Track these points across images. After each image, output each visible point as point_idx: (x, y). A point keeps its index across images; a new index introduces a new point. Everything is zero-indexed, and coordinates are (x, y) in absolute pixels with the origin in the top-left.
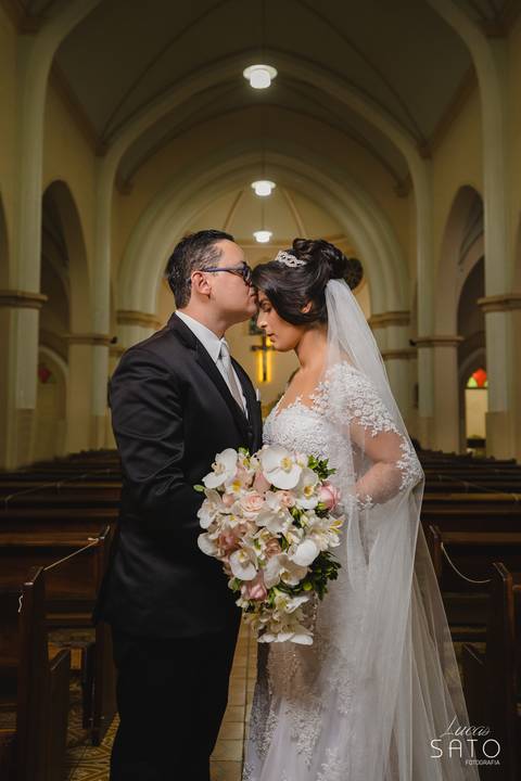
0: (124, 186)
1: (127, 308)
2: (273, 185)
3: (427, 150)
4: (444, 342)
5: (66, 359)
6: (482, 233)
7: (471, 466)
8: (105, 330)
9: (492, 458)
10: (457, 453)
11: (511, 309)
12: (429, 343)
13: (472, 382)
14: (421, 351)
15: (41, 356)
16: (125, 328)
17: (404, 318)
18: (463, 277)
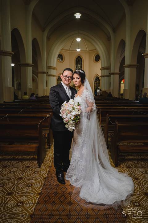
0: (48, 38)
1: (49, 66)
2: (81, 39)
3: (114, 30)
4: (116, 74)
5: (38, 77)
6: (125, 50)
7: (119, 100)
8: (45, 71)
9: (124, 98)
10: (118, 97)
11: (130, 68)
12: (113, 74)
13: (122, 82)
14: (111, 75)
15: (33, 76)
16: (49, 70)
17: (108, 68)
18: (121, 60)
